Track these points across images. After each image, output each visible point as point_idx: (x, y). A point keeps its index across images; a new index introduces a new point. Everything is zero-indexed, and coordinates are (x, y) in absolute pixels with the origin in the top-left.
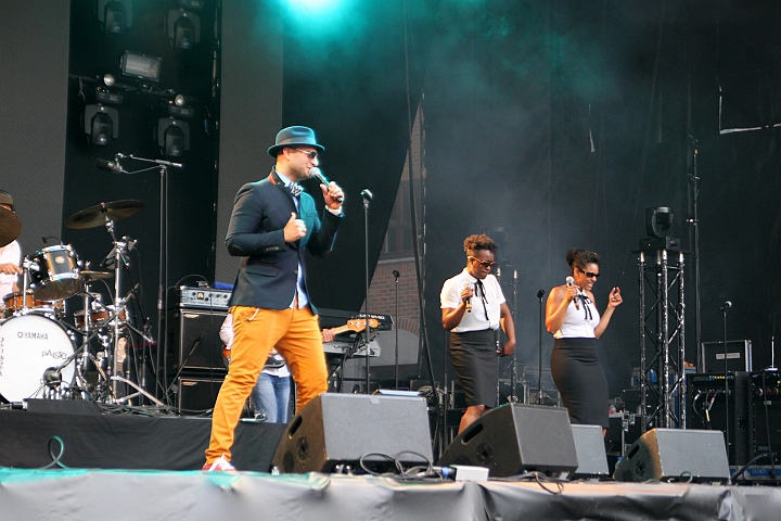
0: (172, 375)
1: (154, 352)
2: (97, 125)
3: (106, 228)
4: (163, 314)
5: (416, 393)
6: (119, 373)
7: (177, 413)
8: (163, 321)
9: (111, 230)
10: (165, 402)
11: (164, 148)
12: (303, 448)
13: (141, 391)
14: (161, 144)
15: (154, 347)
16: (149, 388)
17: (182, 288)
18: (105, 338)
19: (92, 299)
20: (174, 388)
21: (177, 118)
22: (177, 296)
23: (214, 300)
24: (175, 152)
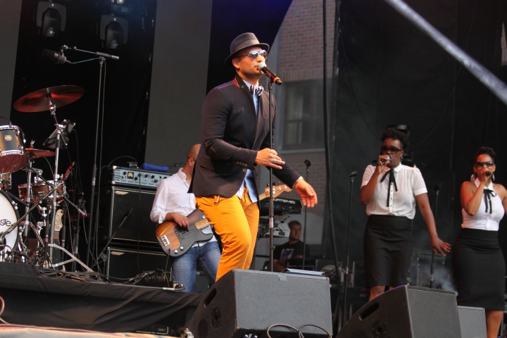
0: (102, 246)
1: (87, 224)
2: (47, 19)
3: (49, 112)
4: (96, 190)
5: (320, 273)
6: (55, 242)
7: (105, 280)
8: (96, 196)
9: (53, 113)
10: (95, 269)
11: (105, 41)
12: (217, 317)
13: (74, 258)
14: (102, 37)
15: (87, 219)
16: (82, 256)
17: (115, 167)
18: (45, 209)
19: (34, 174)
20: (104, 257)
21: (117, 15)
22: (110, 175)
23: (143, 179)
24: (114, 45)
